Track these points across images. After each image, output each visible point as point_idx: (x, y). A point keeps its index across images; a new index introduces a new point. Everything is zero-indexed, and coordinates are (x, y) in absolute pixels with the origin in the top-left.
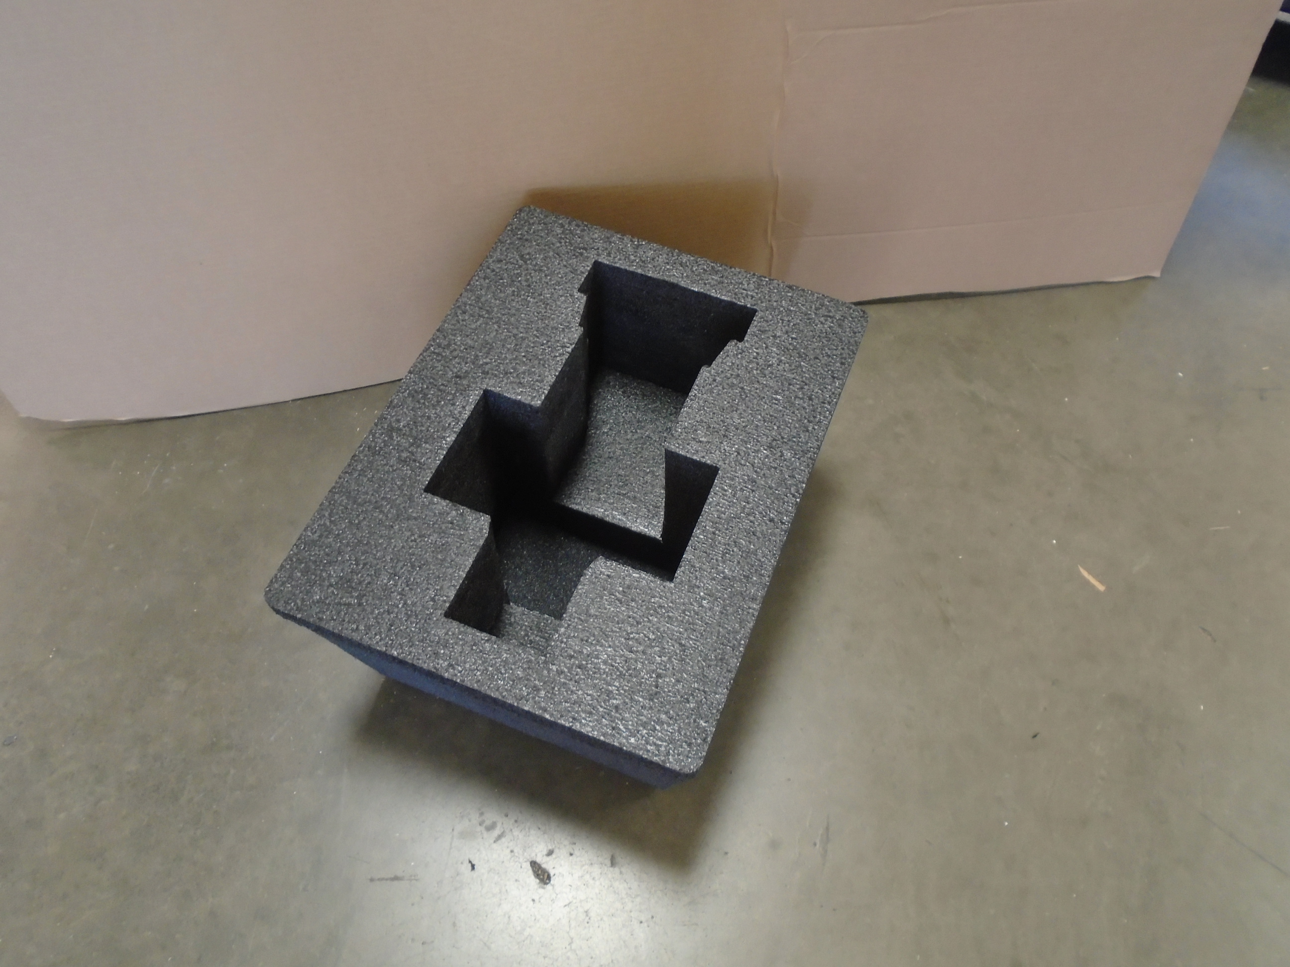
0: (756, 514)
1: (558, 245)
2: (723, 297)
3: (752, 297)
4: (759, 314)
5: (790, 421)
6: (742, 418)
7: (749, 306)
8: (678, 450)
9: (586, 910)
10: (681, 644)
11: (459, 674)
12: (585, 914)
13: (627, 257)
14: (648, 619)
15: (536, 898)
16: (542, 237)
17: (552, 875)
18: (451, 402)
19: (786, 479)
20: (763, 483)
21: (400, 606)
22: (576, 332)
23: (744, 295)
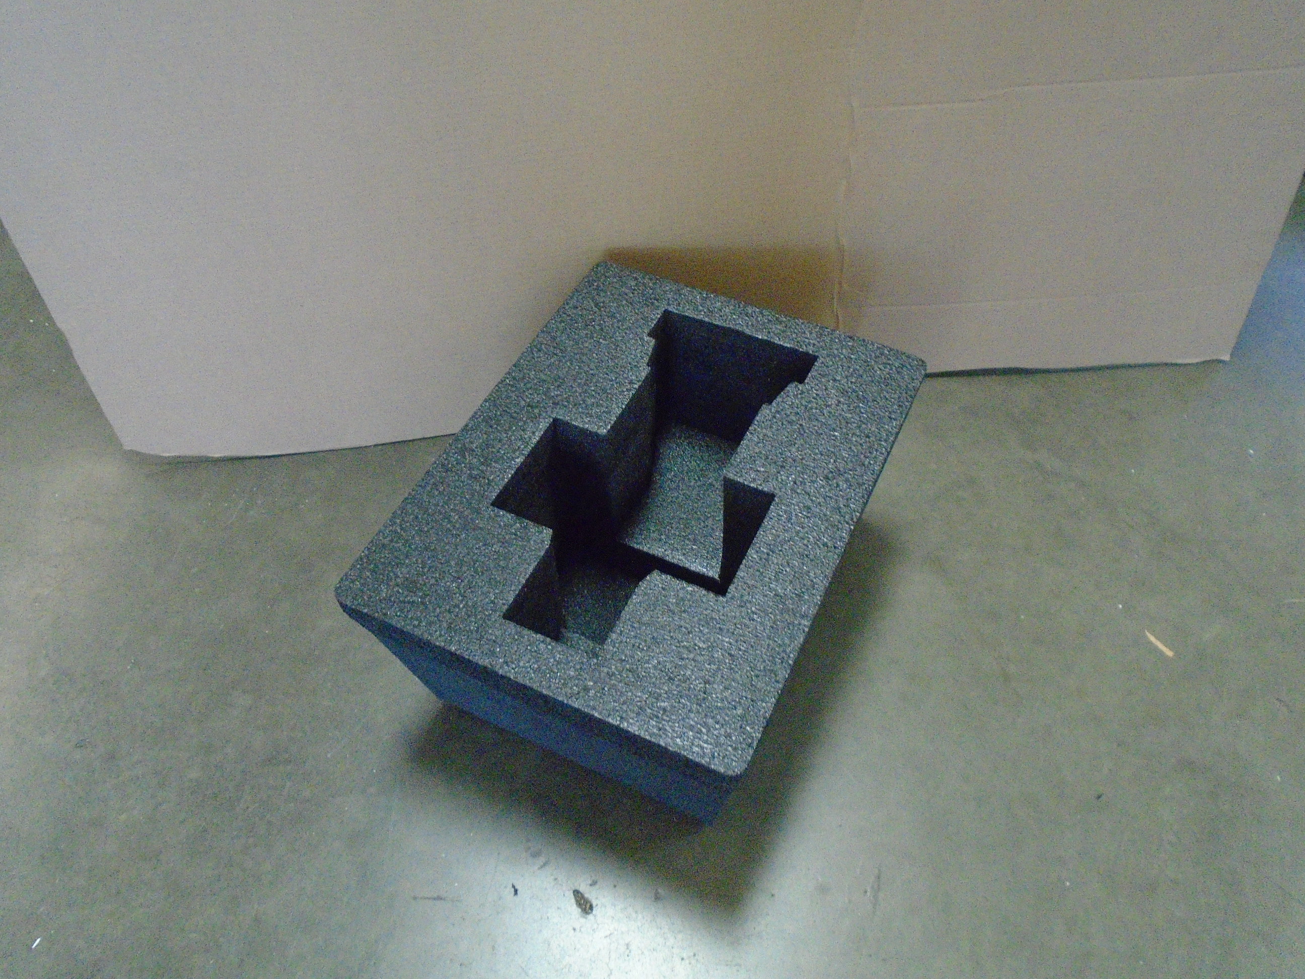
0: (810, 538)
1: (632, 295)
2: (786, 345)
3: (814, 345)
4: (820, 360)
5: (847, 456)
6: (799, 451)
7: (811, 352)
8: (736, 477)
9: (626, 943)
10: (730, 655)
11: (513, 671)
12: (626, 947)
13: (696, 309)
14: (700, 629)
15: (577, 927)
16: (615, 288)
17: (594, 905)
18: (522, 428)
19: (840, 507)
20: (818, 510)
21: (461, 606)
22: (644, 371)
23: (806, 343)
